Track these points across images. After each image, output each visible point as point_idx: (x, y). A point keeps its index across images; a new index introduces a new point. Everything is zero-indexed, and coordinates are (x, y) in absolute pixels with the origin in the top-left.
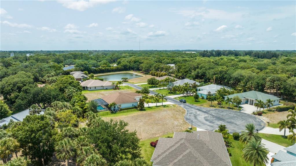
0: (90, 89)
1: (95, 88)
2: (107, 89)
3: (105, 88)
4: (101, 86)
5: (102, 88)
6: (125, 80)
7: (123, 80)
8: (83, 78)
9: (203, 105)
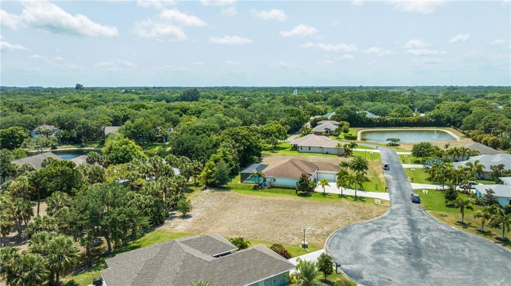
0: (301, 149)
1: (310, 149)
2: (327, 153)
3: (325, 152)
4: (321, 147)
5: (320, 150)
6: (393, 143)
7: (389, 142)
8: (327, 132)
9: (446, 216)
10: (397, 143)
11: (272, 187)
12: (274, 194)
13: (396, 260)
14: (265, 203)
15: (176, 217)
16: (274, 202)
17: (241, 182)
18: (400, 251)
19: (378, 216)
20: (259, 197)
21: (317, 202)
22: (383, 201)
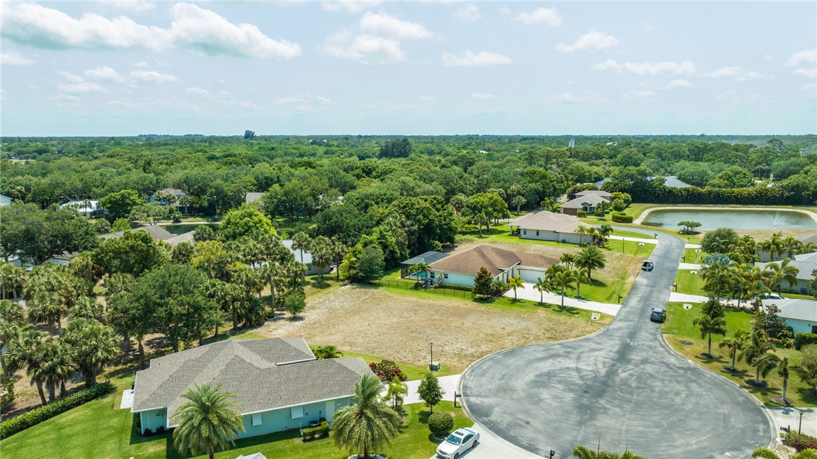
0: (525, 233)
3: (560, 239)
4: (554, 232)
5: (554, 237)
6: (690, 229)
7: (682, 227)
8: (585, 209)
9: (691, 344)
10: (696, 229)
11: (442, 286)
12: (440, 296)
13: (558, 398)
14: (416, 309)
15: (284, 318)
16: (431, 307)
17: (402, 277)
18: (573, 387)
19: (577, 336)
20: (414, 299)
21: (498, 311)
22: (603, 316)
